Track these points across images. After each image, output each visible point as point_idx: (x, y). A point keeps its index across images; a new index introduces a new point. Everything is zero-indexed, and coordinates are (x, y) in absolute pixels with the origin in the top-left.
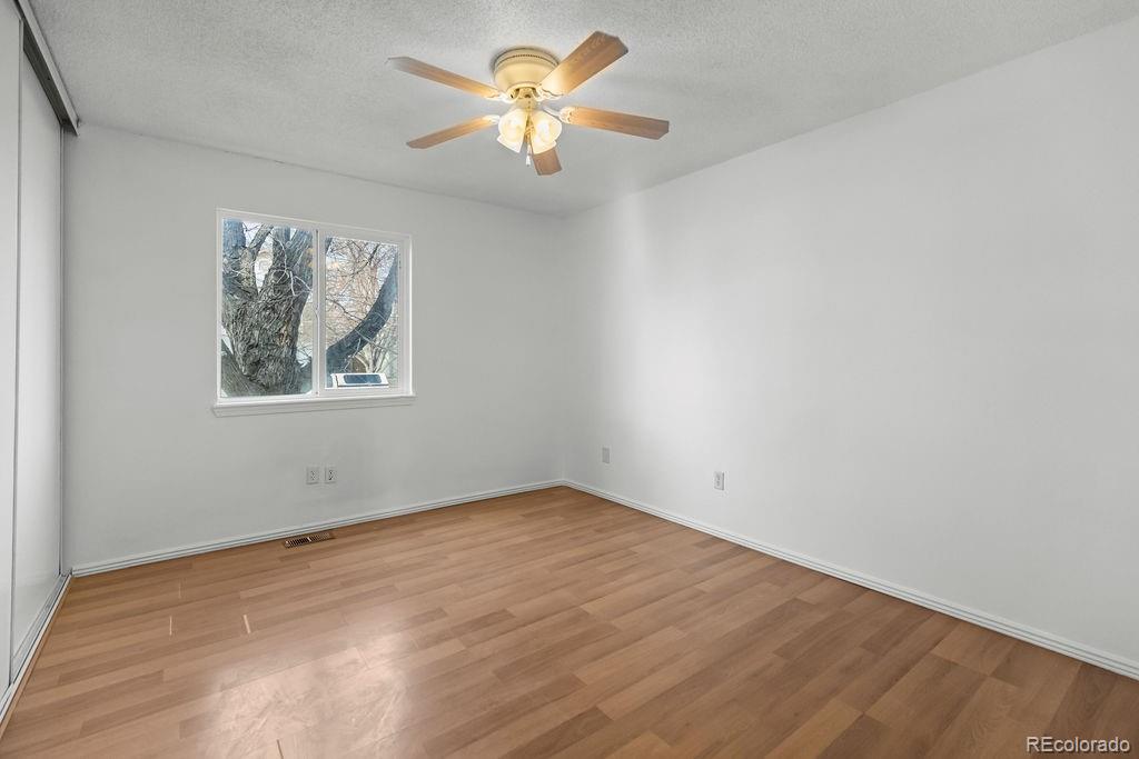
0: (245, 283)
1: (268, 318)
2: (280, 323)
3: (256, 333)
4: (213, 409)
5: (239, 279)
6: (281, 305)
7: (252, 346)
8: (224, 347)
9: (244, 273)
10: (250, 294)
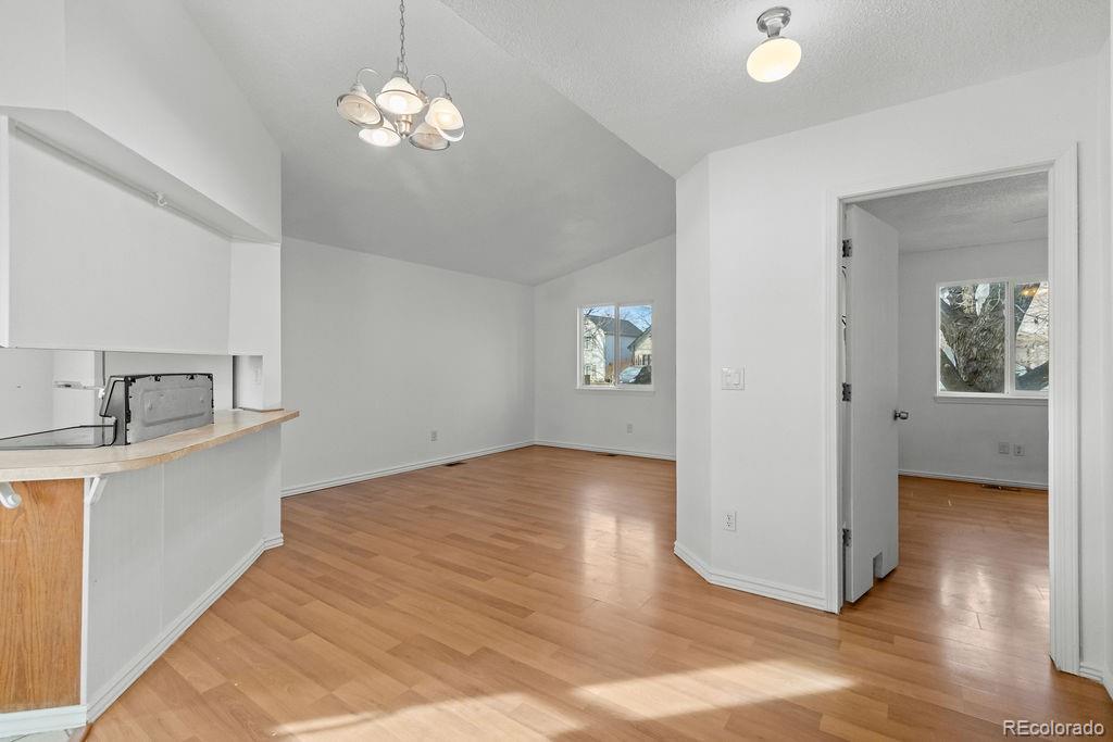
0: (966, 311)
1: (985, 338)
2: (996, 342)
3: (975, 350)
4: (936, 399)
5: (961, 309)
6: (997, 326)
7: (971, 360)
8: (944, 357)
9: (965, 304)
10: (971, 319)
